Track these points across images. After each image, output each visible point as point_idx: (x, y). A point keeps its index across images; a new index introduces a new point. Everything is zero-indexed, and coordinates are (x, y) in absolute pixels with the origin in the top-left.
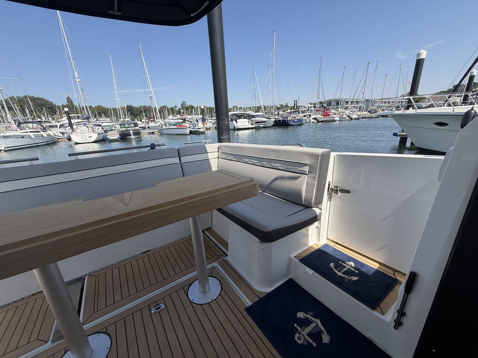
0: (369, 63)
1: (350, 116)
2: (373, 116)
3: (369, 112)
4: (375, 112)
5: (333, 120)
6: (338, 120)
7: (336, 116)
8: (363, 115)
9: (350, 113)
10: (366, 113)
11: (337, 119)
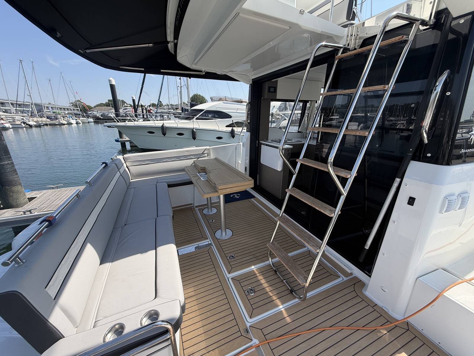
0: (21, 61)
1: (26, 123)
2: (56, 123)
3: (48, 118)
4: (57, 119)
5: (3, 127)
6: (11, 127)
7: (5, 122)
8: (42, 121)
9: (23, 119)
10: (44, 119)
11: (7, 125)
